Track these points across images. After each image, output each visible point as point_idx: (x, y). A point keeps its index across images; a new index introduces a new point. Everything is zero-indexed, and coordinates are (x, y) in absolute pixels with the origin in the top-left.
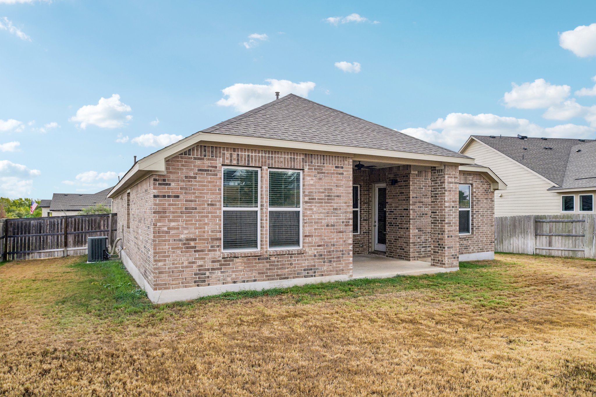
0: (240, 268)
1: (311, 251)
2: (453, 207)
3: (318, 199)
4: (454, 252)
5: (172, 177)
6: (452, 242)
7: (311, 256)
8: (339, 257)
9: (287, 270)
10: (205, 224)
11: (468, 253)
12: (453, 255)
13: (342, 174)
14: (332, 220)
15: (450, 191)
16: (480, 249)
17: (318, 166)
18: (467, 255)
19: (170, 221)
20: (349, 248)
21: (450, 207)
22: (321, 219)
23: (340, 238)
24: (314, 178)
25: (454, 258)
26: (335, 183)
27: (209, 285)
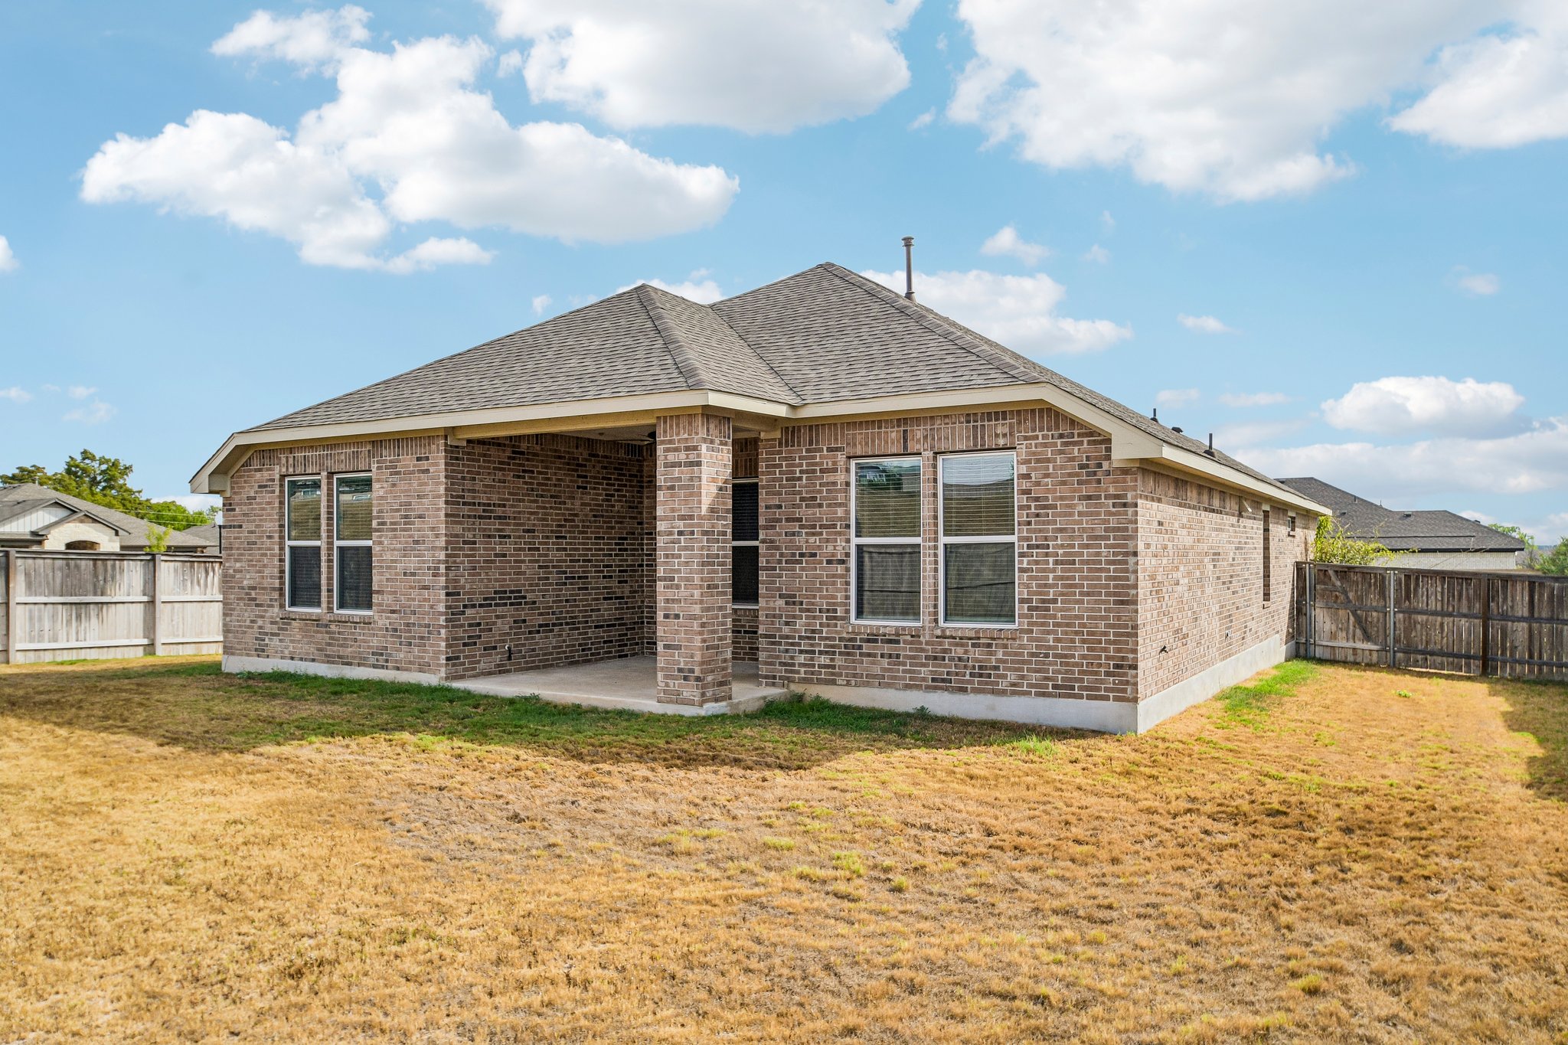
0: (298, 637)
1: (383, 621)
2: (680, 533)
3: (392, 523)
4: (686, 663)
5: (237, 498)
6: (677, 632)
7: (381, 629)
8: (422, 638)
9: (350, 649)
10: (265, 566)
11: (993, 692)
12: (680, 670)
13: (427, 471)
14: (412, 563)
15: (672, 488)
16: (1055, 687)
17: (391, 462)
18: (989, 699)
19: (236, 561)
20: (439, 620)
21: (671, 533)
22: (395, 561)
23: (425, 600)
24: (385, 485)
25: (686, 678)
26: (415, 491)
27: (268, 656)
